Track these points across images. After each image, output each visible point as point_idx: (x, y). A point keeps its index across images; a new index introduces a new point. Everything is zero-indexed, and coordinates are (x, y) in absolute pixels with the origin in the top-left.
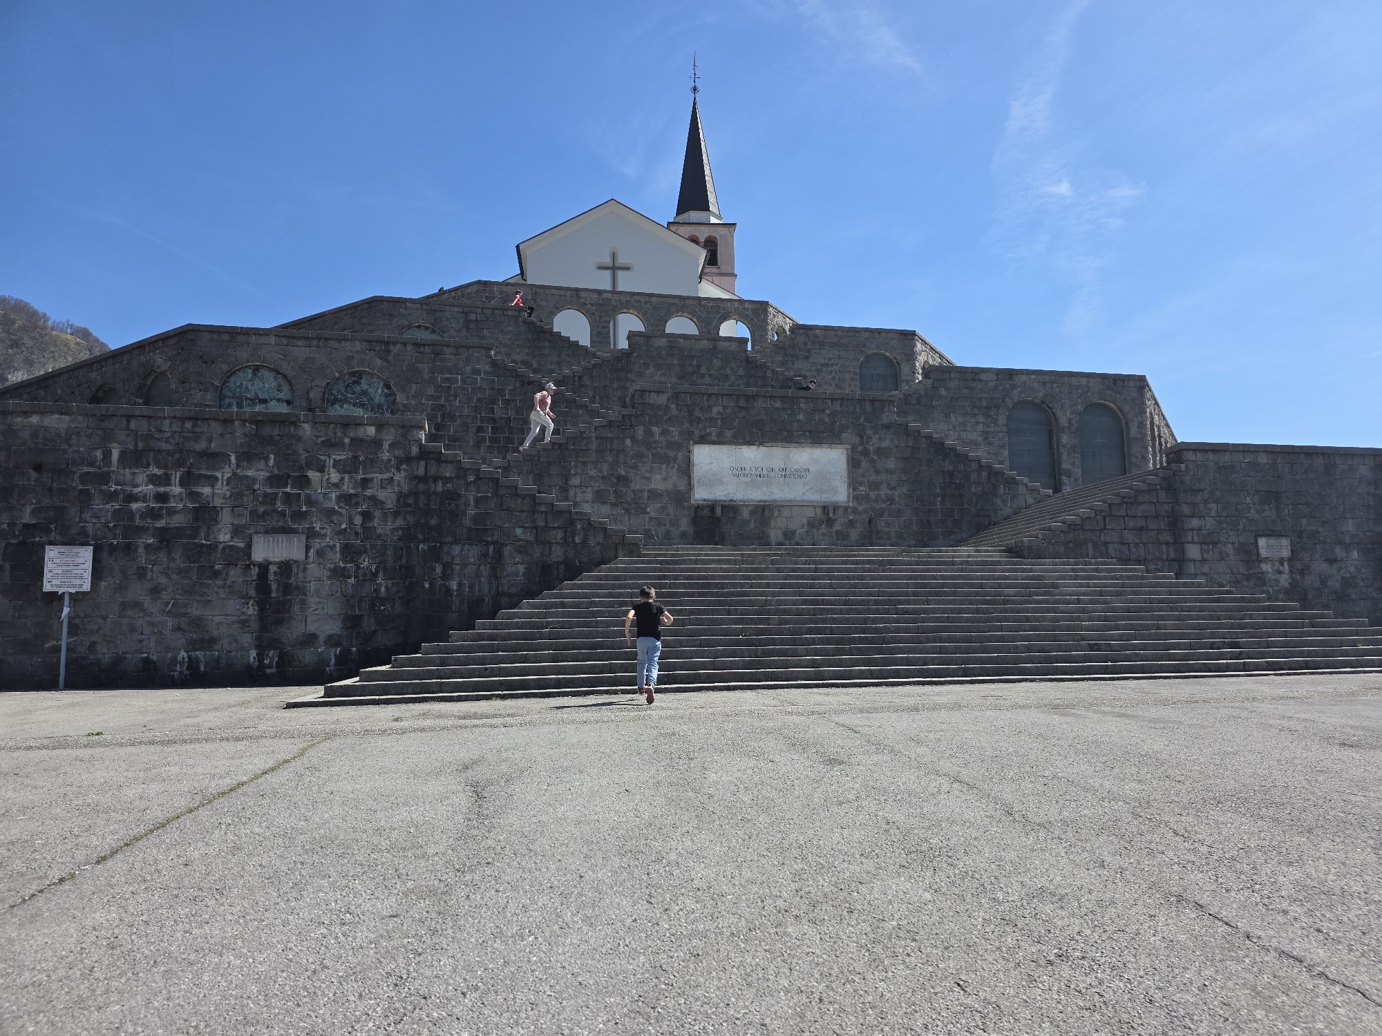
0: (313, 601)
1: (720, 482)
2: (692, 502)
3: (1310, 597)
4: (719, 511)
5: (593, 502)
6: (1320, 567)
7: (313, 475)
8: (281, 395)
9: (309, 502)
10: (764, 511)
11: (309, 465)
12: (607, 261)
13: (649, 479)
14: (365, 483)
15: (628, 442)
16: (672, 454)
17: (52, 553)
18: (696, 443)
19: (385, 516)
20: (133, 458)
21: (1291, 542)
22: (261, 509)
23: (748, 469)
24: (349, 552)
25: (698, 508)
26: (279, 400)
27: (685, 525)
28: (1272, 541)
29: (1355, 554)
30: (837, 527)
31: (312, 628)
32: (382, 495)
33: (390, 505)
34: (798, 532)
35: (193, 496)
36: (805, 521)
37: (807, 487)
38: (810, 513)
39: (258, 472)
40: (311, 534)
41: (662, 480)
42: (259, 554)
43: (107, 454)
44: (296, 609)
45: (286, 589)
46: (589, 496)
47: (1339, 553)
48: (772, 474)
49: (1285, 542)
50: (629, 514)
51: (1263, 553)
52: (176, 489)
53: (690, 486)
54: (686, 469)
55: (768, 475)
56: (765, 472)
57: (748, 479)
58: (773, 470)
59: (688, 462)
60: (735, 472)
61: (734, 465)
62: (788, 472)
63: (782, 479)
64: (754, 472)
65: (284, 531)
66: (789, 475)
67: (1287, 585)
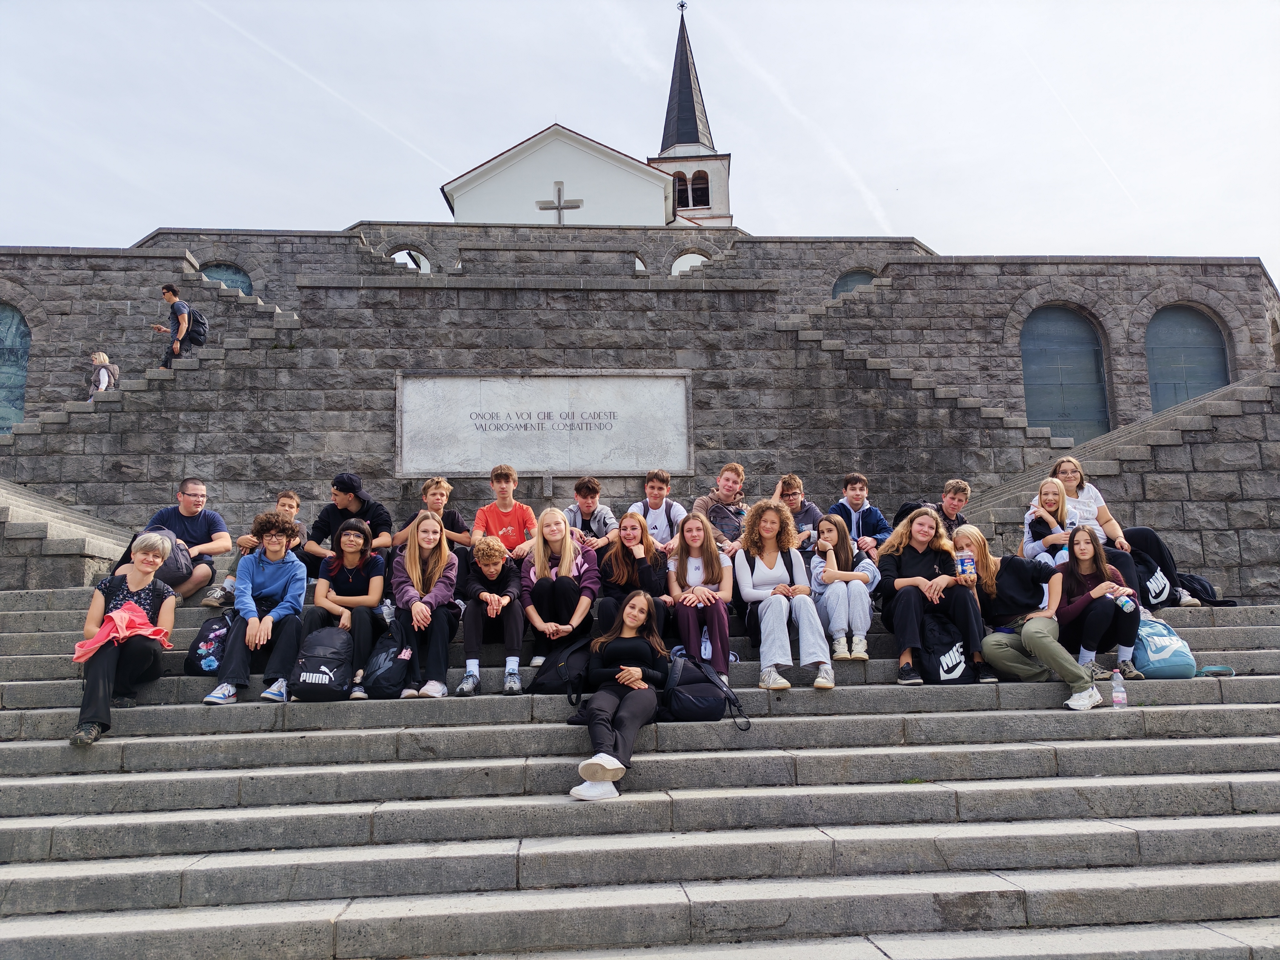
2: (398, 475)
5: (216, 481)
12: (551, 201)
13: (318, 438)
15: (284, 378)
16: (362, 394)
18: (405, 377)
23: (503, 414)
25: (407, 482)
37: (612, 448)
38: (617, 490)
41: (343, 441)
46: (208, 471)
48: (548, 424)
53: (393, 449)
54: (388, 422)
55: (541, 426)
56: (534, 421)
57: (503, 434)
58: (549, 416)
59: (392, 406)
60: (479, 422)
61: (477, 410)
62: (577, 420)
63: (566, 432)
64: (515, 421)
66: (579, 425)
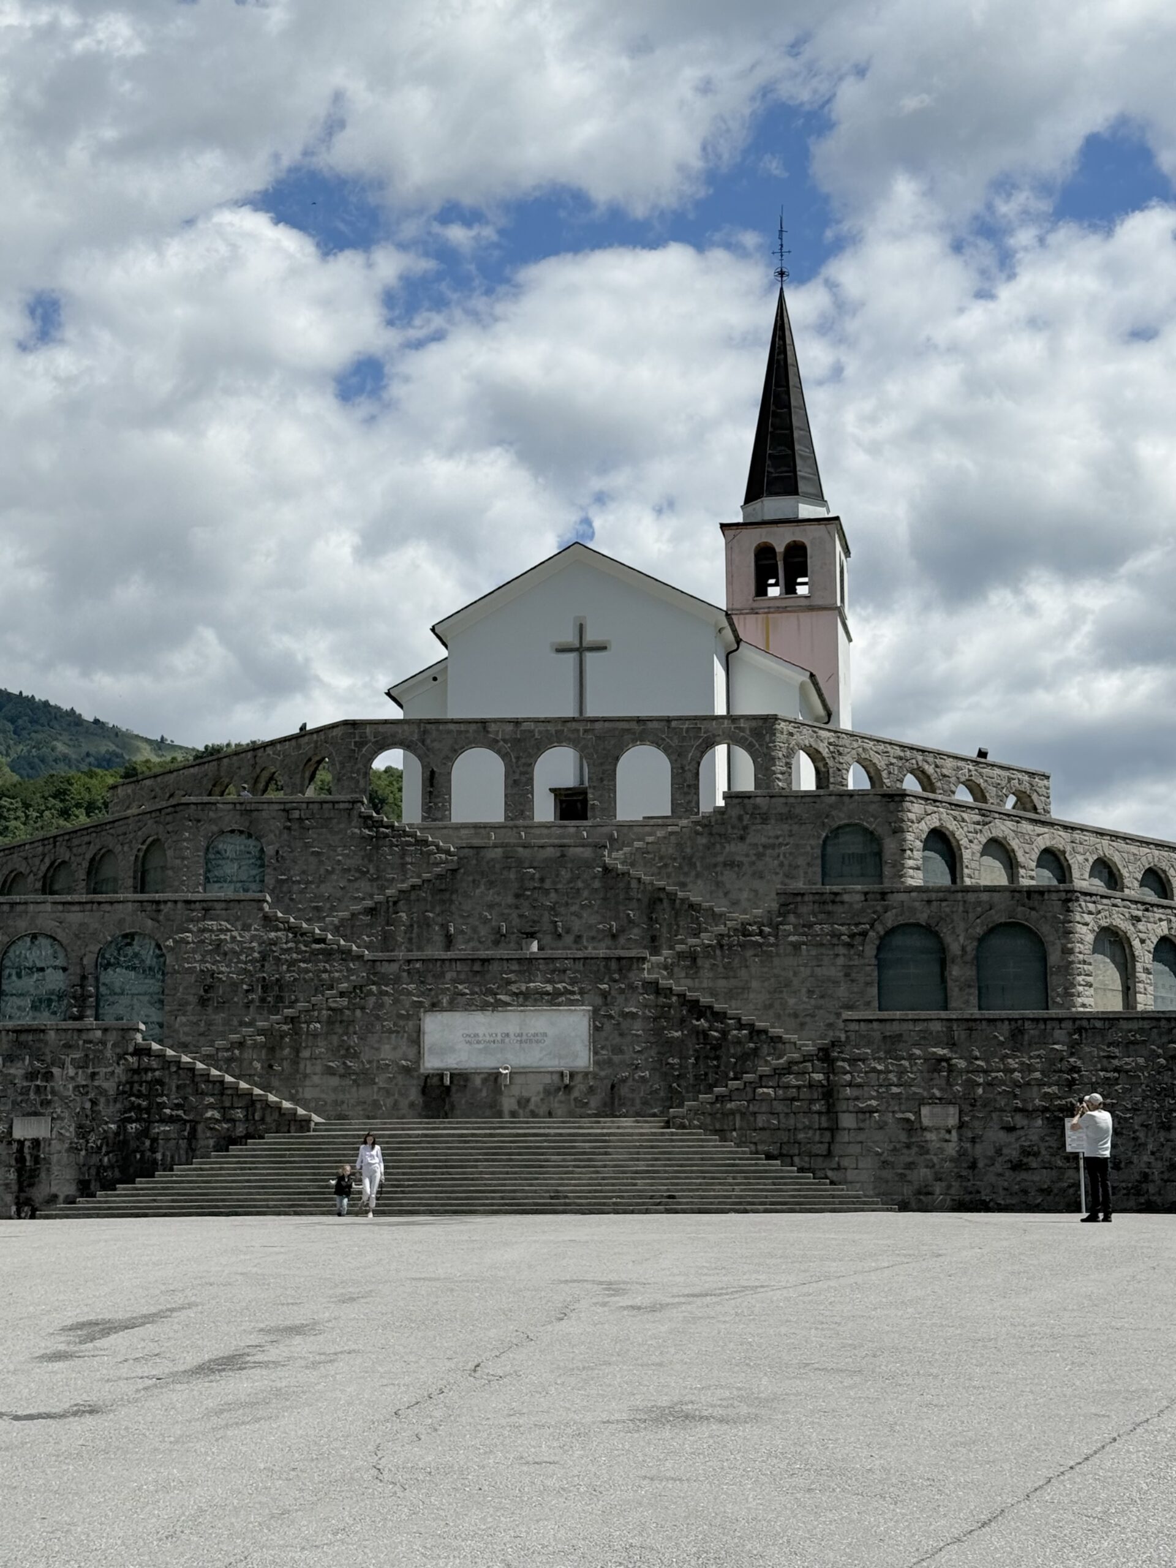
0: (55, 1169)
1: (452, 1050)
2: (422, 1071)
3: (981, 1165)
4: (447, 1081)
5: (323, 1074)
6: (995, 1135)
7: (56, 1071)
8: (58, 963)
9: (53, 1093)
10: (494, 1078)
11: (53, 1063)
12: (569, 637)
13: (377, 1049)
14: (94, 1075)
15: (358, 1013)
16: (401, 1023)
18: (425, 1012)
19: (108, 1101)
21: (961, 1112)
22: (20, 1099)
23: (481, 1035)
24: (82, 1132)
25: (427, 1077)
26: (55, 968)
27: (414, 1095)
28: (938, 1109)
29: (1040, 1122)
30: (576, 1093)
31: (54, 1190)
32: (105, 1085)
33: (112, 1092)
34: (533, 1100)
36: (541, 1088)
37: (544, 1053)
38: (547, 1079)
39: (17, 1070)
40: (54, 1118)
41: (390, 1051)
42: (17, 1134)
44: (43, 1175)
45: (36, 1159)
46: (318, 1068)
47: (1020, 1120)
48: (507, 1040)
49: (953, 1110)
50: (358, 1085)
51: (926, 1122)
53: (419, 1054)
54: (416, 1039)
55: (503, 1041)
56: (499, 1038)
57: (481, 1046)
58: (507, 1035)
59: (419, 1031)
60: (468, 1039)
61: (466, 1032)
62: (524, 1037)
63: (518, 1045)
64: (488, 1038)
65: (36, 1114)
66: (525, 1040)
67: (954, 1153)
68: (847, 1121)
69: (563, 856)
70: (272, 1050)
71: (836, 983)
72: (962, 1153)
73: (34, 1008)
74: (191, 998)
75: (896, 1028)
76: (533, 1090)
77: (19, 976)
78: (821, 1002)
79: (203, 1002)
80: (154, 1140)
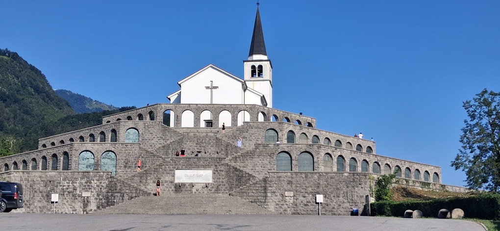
0: (92, 203)
1: (182, 178)
2: (175, 182)
3: (298, 204)
4: (180, 185)
6: (301, 198)
7: (92, 181)
9: (92, 186)
11: (92, 180)
13: (165, 178)
14: (101, 183)
16: (170, 172)
17: (53, 195)
18: (176, 170)
19: (104, 189)
20: (64, 180)
21: (294, 193)
22: (84, 188)
23: (188, 175)
24: (98, 195)
26: (91, 158)
27: (173, 188)
28: (289, 192)
29: (311, 196)
30: (209, 188)
31: (92, 208)
32: (103, 185)
33: (105, 186)
34: (200, 189)
35: (73, 185)
37: (202, 179)
39: (83, 181)
40: (92, 192)
42: (83, 195)
43: (60, 179)
44: (89, 204)
45: (88, 201)
47: (306, 195)
51: (286, 195)
52: (71, 184)
53: (174, 179)
56: (192, 175)
57: (188, 178)
58: (194, 175)
59: (174, 173)
60: (185, 176)
61: (185, 174)
63: (196, 177)
64: (190, 175)
65: (87, 191)
66: (198, 176)
67: (292, 202)
68: (269, 195)
69: (207, 135)
70: (141, 177)
71: (267, 165)
72: (294, 202)
73: (87, 167)
74: (122, 166)
75: (280, 174)
76: (200, 187)
77: (83, 160)
78: (264, 168)
79: (125, 167)
80: (114, 197)
